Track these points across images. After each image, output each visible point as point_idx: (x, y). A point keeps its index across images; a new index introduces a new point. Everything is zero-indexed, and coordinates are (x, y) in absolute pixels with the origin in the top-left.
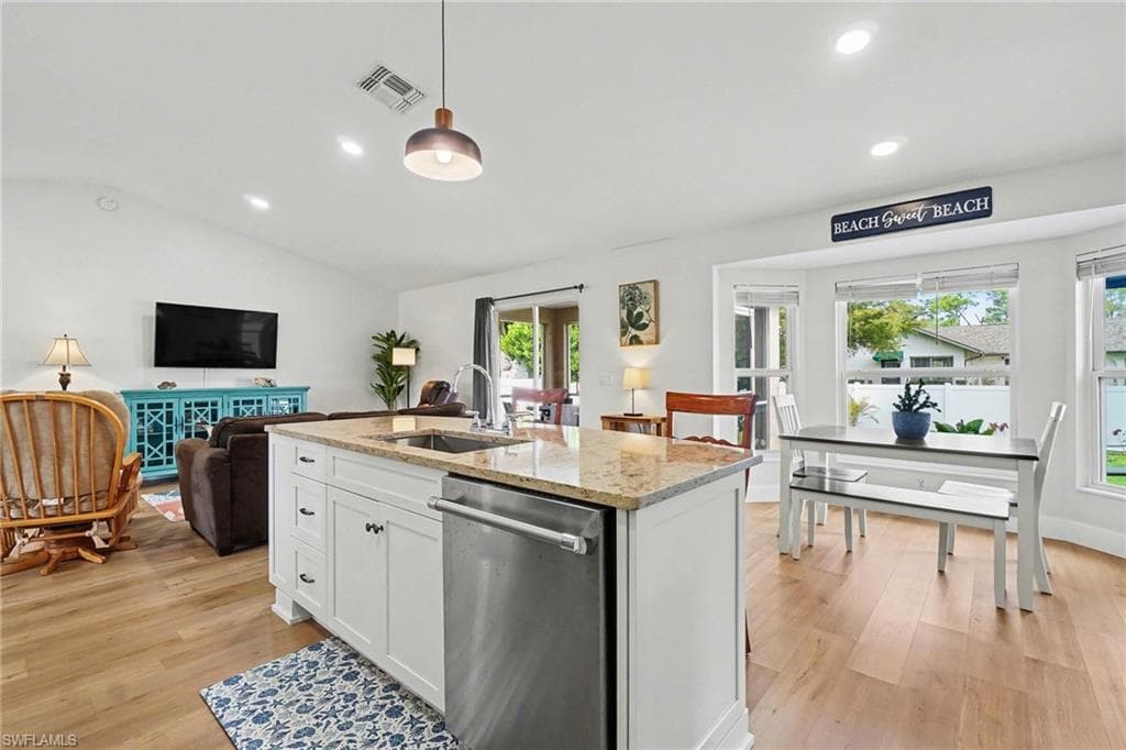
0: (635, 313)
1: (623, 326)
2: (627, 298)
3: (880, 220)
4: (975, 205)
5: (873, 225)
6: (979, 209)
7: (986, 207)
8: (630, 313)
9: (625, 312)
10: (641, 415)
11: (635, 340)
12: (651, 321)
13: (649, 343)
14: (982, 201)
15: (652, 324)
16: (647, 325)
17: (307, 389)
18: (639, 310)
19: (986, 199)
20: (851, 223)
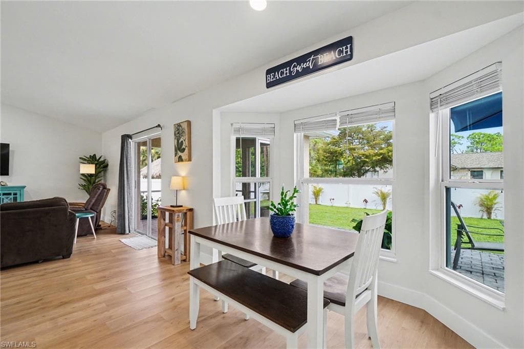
0: (180, 141)
1: (176, 150)
2: (177, 132)
3: (290, 69)
4: (342, 51)
5: (286, 73)
6: (344, 55)
7: (349, 53)
8: (178, 141)
9: (176, 141)
10: (181, 206)
11: (180, 159)
12: (186, 146)
13: (186, 160)
14: (347, 48)
15: (187, 149)
16: (185, 149)
17: (25, 187)
18: (181, 140)
19: (349, 46)
20: (275, 74)
